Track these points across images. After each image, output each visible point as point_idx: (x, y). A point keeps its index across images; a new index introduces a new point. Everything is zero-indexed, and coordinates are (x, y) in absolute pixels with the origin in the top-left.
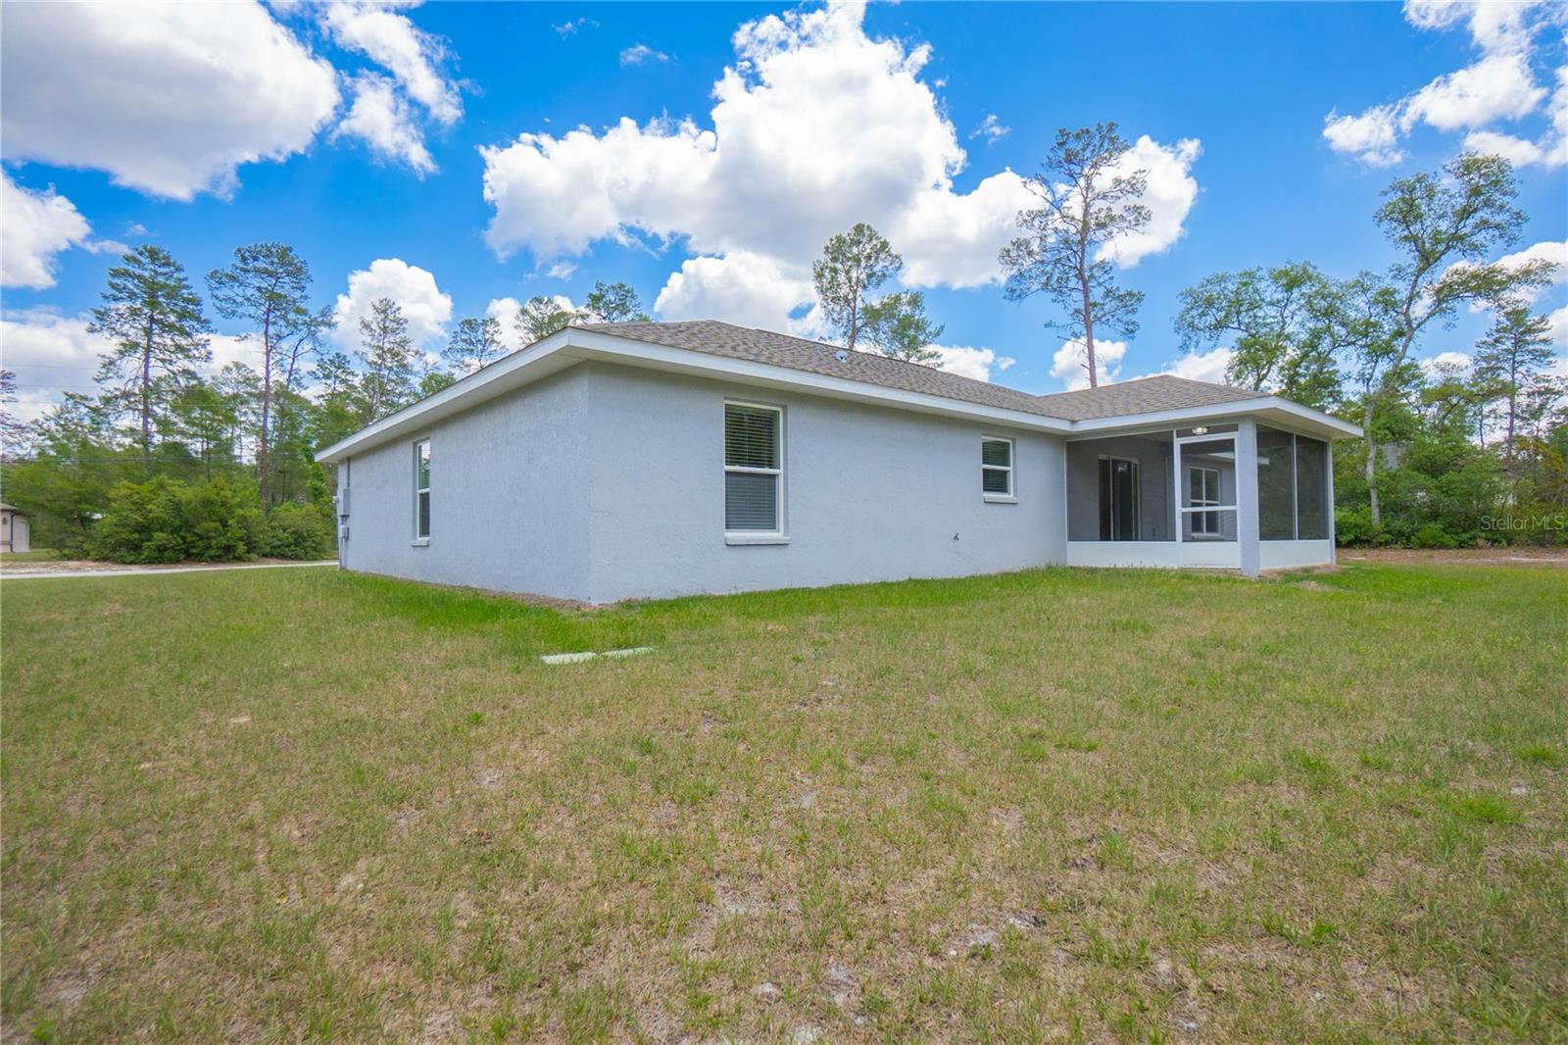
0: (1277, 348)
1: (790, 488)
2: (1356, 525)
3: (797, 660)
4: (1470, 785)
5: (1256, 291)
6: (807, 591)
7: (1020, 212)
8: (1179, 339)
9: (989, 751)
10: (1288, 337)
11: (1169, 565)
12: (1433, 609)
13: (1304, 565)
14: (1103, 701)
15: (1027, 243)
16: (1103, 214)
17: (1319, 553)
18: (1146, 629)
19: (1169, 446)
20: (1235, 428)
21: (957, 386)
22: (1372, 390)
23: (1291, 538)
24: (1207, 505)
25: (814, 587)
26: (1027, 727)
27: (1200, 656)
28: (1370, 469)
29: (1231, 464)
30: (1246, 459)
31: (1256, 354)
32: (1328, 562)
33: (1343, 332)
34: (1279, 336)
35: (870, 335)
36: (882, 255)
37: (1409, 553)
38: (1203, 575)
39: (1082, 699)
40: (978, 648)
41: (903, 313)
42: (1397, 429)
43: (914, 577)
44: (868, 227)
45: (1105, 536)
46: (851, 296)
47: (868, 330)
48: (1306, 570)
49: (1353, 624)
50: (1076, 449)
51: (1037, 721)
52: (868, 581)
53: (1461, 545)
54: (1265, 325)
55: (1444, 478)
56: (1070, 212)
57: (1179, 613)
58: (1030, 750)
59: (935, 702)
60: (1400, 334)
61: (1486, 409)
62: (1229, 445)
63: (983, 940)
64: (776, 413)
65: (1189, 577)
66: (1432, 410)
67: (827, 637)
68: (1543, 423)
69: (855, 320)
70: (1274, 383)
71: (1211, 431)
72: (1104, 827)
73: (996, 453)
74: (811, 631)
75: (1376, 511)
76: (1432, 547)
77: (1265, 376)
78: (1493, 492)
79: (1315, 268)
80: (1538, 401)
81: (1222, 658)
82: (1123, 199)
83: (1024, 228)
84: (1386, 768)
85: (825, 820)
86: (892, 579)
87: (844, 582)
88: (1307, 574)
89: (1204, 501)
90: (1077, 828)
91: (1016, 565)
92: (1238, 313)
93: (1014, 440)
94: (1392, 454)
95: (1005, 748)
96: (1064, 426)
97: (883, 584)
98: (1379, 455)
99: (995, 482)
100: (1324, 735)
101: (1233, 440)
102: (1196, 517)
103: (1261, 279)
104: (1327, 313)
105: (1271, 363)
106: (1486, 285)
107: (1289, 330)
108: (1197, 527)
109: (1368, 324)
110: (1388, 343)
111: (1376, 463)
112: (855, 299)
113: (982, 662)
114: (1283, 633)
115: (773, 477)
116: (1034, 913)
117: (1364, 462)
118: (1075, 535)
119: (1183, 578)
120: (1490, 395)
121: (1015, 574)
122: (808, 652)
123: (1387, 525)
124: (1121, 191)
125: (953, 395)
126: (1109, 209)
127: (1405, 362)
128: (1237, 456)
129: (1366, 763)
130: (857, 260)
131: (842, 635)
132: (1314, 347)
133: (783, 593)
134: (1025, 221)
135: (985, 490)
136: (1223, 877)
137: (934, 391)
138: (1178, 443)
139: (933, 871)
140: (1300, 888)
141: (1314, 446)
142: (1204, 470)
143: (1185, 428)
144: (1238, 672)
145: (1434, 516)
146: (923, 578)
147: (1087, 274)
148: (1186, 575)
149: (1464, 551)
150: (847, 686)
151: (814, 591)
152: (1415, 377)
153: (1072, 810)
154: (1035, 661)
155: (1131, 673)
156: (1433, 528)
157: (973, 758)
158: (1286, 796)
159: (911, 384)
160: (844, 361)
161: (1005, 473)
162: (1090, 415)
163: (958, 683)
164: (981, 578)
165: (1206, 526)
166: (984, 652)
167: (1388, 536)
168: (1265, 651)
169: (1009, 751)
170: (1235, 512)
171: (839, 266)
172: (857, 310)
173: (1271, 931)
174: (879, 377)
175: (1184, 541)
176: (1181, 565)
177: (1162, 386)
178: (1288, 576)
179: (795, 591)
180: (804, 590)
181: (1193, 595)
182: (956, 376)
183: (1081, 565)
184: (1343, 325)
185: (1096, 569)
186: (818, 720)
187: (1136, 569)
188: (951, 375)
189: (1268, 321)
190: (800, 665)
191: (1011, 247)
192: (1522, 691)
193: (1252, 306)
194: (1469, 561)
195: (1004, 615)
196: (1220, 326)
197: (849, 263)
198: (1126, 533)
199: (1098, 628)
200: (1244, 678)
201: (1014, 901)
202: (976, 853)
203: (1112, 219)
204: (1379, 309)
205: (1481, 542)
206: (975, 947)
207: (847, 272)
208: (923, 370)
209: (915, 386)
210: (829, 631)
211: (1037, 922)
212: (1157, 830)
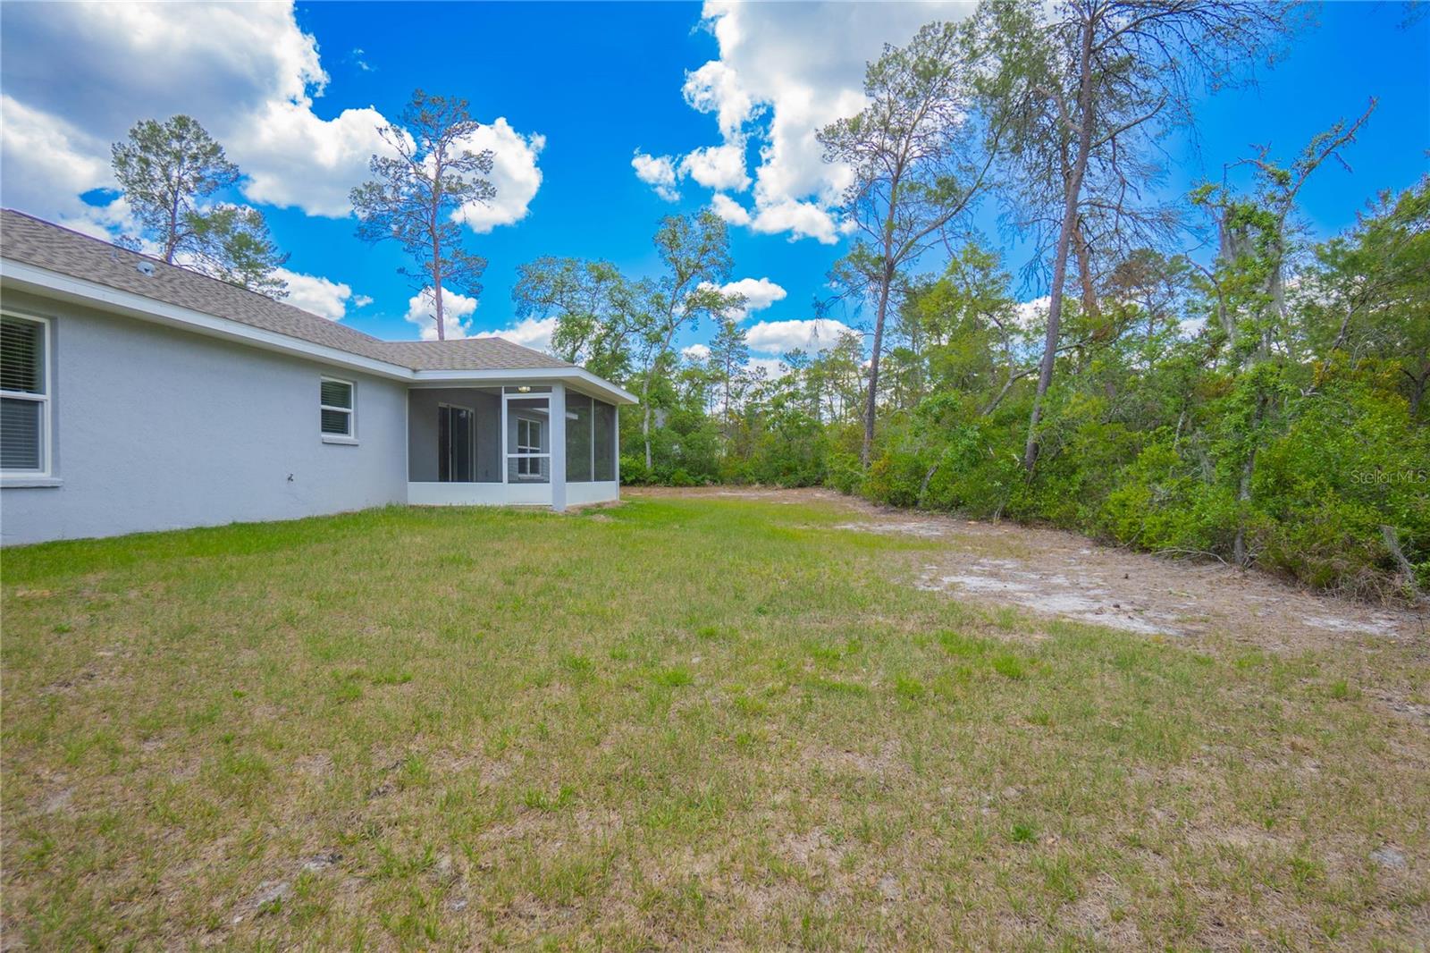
0: (588, 326)
1: (61, 419)
2: (637, 469)
3: (60, 631)
4: (671, 662)
5: (575, 277)
6: (91, 542)
7: (375, 157)
8: (515, 305)
9: (302, 701)
10: (595, 318)
11: (496, 504)
12: (672, 533)
13: (598, 502)
14: (423, 634)
15: (381, 189)
16: (454, 180)
17: (607, 492)
18: (470, 563)
19: (499, 398)
20: (549, 390)
21: (298, 321)
22: (649, 367)
23: (588, 480)
24: (532, 451)
25: (101, 537)
26: (343, 669)
27: (510, 583)
28: (646, 426)
29: (546, 417)
30: (557, 415)
31: (573, 329)
32: (615, 498)
33: (632, 321)
34: (589, 317)
35: (196, 247)
36: (213, 160)
37: (668, 490)
38: (523, 511)
39: (403, 634)
40: (304, 594)
41: (239, 230)
42: (662, 399)
43: (239, 521)
44: (195, 123)
45: (444, 477)
46: (170, 196)
47: (193, 240)
48: (599, 505)
49: (623, 548)
50: (418, 397)
51: (357, 662)
52: (178, 527)
53: (698, 484)
54: (579, 306)
55: (689, 436)
56: (424, 171)
57: (498, 546)
58: (345, 693)
59: (247, 657)
60: (666, 328)
61: (715, 389)
62: (545, 403)
63: (273, 895)
64: (39, 326)
65: (512, 514)
66: (684, 387)
67: (110, 597)
68: (742, 401)
69: (174, 226)
70: (585, 352)
71: (533, 390)
72: (408, 751)
73: (336, 394)
74: (87, 592)
75: (648, 458)
76: (681, 485)
77: (579, 347)
78: (715, 446)
79: (617, 269)
80: (740, 385)
81: (527, 583)
82: (473, 171)
83: (378, 173)
84: (624, 658)
85: (80, 821)
86: (211, 522)
87: (146, 528)
88: (599, 508)
89: (529, 448)
90: (382, 759)
91: (356, 504)
92: (561, 292)
93: (355, 383)
94: (661, 416)
95: (321, 693)
96: (406, 374)
97: (200, 530)
98: (652, 417)
99: (334, 423)
100: (590, 639)
101: (547, 400)
102: (522, 462)
103: (580, 269)
104: (622, 305)
105: (583, 338)
106: (713, 302)
107: (596, 313)
108: (522, 469)
109: (647, 318)
110: (659, 334)
111: (650, 423)
112: (176, 202)
113: (304, 607)
114: (575, 558)
115: (35, 403)
116: (331, 851)
117: (643, 421)
118: (414, 477)
119: (506, 514)
120: (715, 380)
121: (355, 514)
122: (78, 618)
123: (655, 469)
124: (471, 164)
125: (289, 332)
126: (460, 178)
127: (669, 349)
128: (551, 411)
129: (614, 657)
130: (179, 158)
131: (133, 594)
132: (612, 330)
133: (48, 547)
134: (380, 166)
135: (323, 431)
136: (502, 772)
137: (267, 325)
138: (505, 398)
139: (224, 840)
140: (557, 765)
141: (607, 408)
142: (529, 421)
143: (513, 386)
144: (537, 595)
145: (683, 463)
146: (250, 521)
147: (438, 233)
148: (510, 512)
149: (698, 488)
150: (134, 654)
151: (99, 542)
152: (673, 362)
153: (380, 742)
154: (363, 602)
155: (451, 604)
156: (683, 471)
157: (283, 710)
158: (559, 692)
159: (237, 313)
160: (149, 274)
161: (345, 415)
162: (429, 366)
163: (277, 634)
164: (317, 519)
165: (530, 469)
166: (310, 597)
167: (656, 477)
168: (561, 575)
169: (324, 697)
170: (548, 458)
171: (152, 158)
172: (177, 215)
173: (533, 805)
174: (196, 301)
175: (509, 482)
176: (506, 503)
177: (494, 347)
178: (587, 511)
179: (68, 544)
180: (83, 542)
181: (513, 530)
182: (297, 311)
183: (420, 504)
184: (633, 316)
185: (434, 508)
186: (86, 701)
187: (469, 507)
188: (291, 308)
189: (582, 303)
190: (64, 637)
191: (364, 190)
192: (709, 589)
193: (572, 289)
194: (700, 496)
195: (336, 557)
196: (548, 300)
197: (168, 158)
198: (463, 475)
199: (426, 564)
200: (541, 600)
201: (313, 845)
202: (276, 808)
203: (463, 187)
204: (654, 308)
205: (707, 482)
206: (264, 905)
207: (165, 168)
208: (258, 298)
209: (242, 316)
210: (115, 591)
211: (334, 859)
212: (454, 744)
